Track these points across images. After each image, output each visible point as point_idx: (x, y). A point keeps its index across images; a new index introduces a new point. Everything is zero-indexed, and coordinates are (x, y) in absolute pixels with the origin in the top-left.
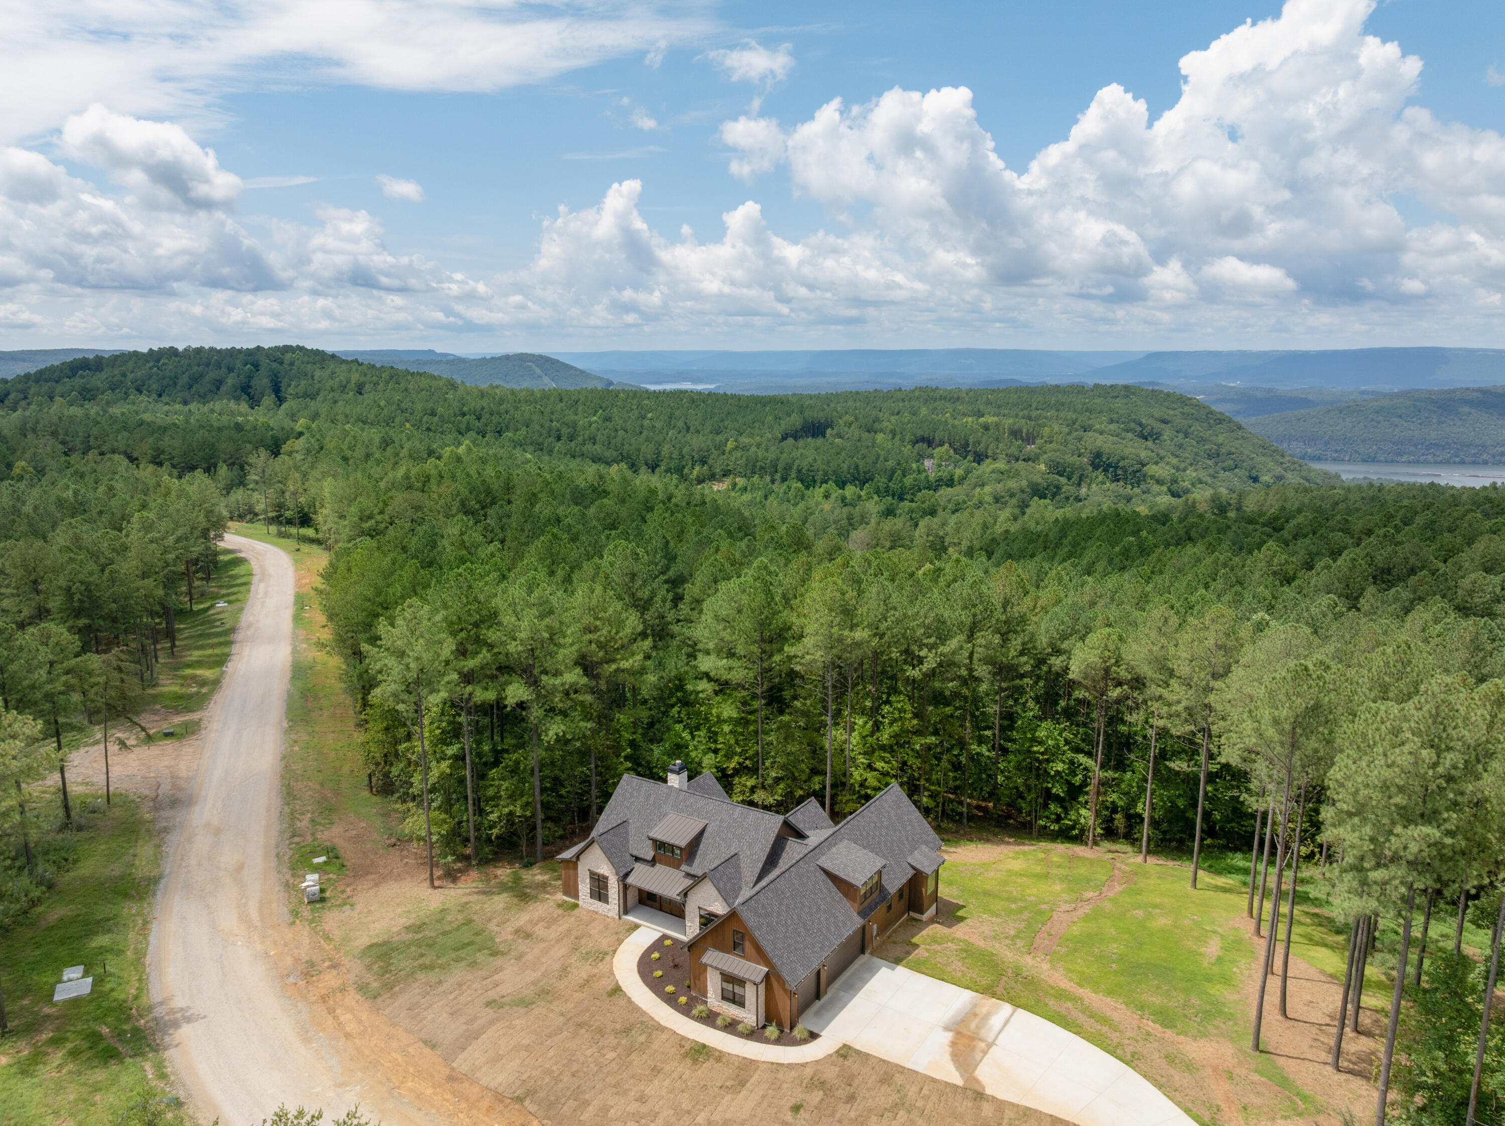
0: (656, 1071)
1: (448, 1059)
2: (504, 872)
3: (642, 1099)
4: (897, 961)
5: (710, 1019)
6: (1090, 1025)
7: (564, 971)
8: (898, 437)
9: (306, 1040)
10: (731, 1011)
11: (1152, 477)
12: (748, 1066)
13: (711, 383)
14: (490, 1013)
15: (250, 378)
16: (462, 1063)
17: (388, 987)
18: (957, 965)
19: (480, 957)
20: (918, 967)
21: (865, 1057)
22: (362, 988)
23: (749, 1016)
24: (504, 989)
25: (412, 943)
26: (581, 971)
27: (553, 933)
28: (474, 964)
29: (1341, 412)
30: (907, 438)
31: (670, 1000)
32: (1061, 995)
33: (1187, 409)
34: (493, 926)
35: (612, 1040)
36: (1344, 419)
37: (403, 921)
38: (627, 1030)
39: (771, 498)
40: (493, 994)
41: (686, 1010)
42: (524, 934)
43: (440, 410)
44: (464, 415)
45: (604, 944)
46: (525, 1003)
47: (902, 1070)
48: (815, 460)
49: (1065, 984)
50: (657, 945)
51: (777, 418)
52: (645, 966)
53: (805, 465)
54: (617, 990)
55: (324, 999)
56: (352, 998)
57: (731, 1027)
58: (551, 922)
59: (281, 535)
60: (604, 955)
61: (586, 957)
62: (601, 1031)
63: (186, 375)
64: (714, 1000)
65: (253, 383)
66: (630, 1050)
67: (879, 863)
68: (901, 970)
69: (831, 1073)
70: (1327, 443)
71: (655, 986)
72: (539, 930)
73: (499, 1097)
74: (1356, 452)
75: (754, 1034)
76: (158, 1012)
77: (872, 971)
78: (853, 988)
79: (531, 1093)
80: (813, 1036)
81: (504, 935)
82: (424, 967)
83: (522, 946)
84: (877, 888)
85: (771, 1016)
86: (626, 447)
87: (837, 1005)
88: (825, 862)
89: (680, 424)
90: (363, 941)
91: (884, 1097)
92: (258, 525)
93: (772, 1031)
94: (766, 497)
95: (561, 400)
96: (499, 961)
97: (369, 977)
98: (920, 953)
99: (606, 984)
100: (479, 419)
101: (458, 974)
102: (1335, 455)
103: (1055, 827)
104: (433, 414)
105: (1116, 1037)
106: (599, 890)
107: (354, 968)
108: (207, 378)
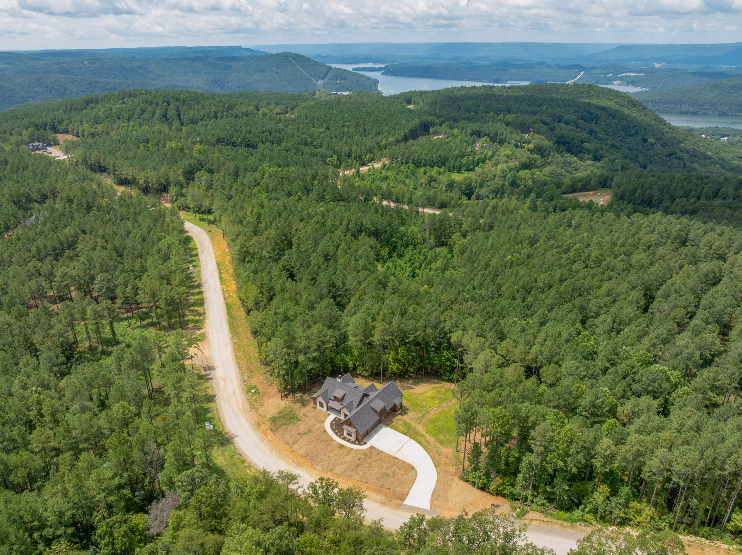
0: (332, 450)
1: (291, 447)
2: (298, 395)
3: (329, 457)
4: (388, 426)
5: (344, 439)
6: (424, 443)
7: (314, 425)
8: (464, 131)
9: (262, 442)
10: (349, 437)
11: (586, 149)
12: (351, 449)
13: (383, 63)
14: (298, 437)
15: (166, 110)
16: (294, 448)
17: (276, 429)
18: (401, 427)
19: (295, 421)
20: (391, 428)
21: (375, 449)
22: (271, 429)
23: (352, 438)
24: (301, 430)
25: (280, 417)
26: (318, 426)
27: (311, 415)
28: (294, 423)
29: (712, 87)
30: (468, 132)
31: (336, 434)
32: (422, 436)
33: (619, 100)
34: (297, 412)
35: (324, 443)
36: (713, 92)
37: (277, 411)
38: (327, 441)
39: (400, 174)
40: (299, 432)
41: (339, 436)
42: (304, 415)
43: (253, 130)
44: (264, 132)
45: (323, 418)
46: (306, 434)
47: (382, 452)
48: (421, 153)
49: (424, 433)
50: (334, 420)
51: (407, 121)
52: (332, 425)
53: (416, 156)
54: (325, 431)
55: (263, 432)
56: (269, 432)
57: (349, 441)
58: (311, 412)
59: (202, 220)
60: (323, 422)
61: (319, 422)
62: (322, 441)
63: (138, 109)
64: (345, 434)
65: (168, 113)
66: (327, 445)
67: (384, 404)
68: (388, 428)
69: (367, 452)
70: (701, 105)
71: (333, 430)
72: (308, 414)
73: (302, 456)
74: (716, 110)
75: (353, 443)
76: (229, 434)
77: (381, 428)
78: (376, 432)
79: (308, 455)
80: (365, 443)
81: (300, 415)
82: (283, 424)
83: (304, 418)
84: (384, 410)
85: (357, 439)
86: (336, 148)
87: (372, 436)
88: (371, 405)
89: (361, 129)
90: (268, 417)
91: (377, 457)
92: (191, 213)
93: (357, 442)
94: (398, 174)
95: (306, 117)
96: (299, 422)
97: (272, 427)
98: (394, 424)
99: (322, 429)
100: (271, 134)
101: (291, 426)
102: (704, 112)
103: (447, 378)
104: (250, 132)
105: (428, 446)
106: (321, 405)
107: (268, 424)
108: (148, 111)
